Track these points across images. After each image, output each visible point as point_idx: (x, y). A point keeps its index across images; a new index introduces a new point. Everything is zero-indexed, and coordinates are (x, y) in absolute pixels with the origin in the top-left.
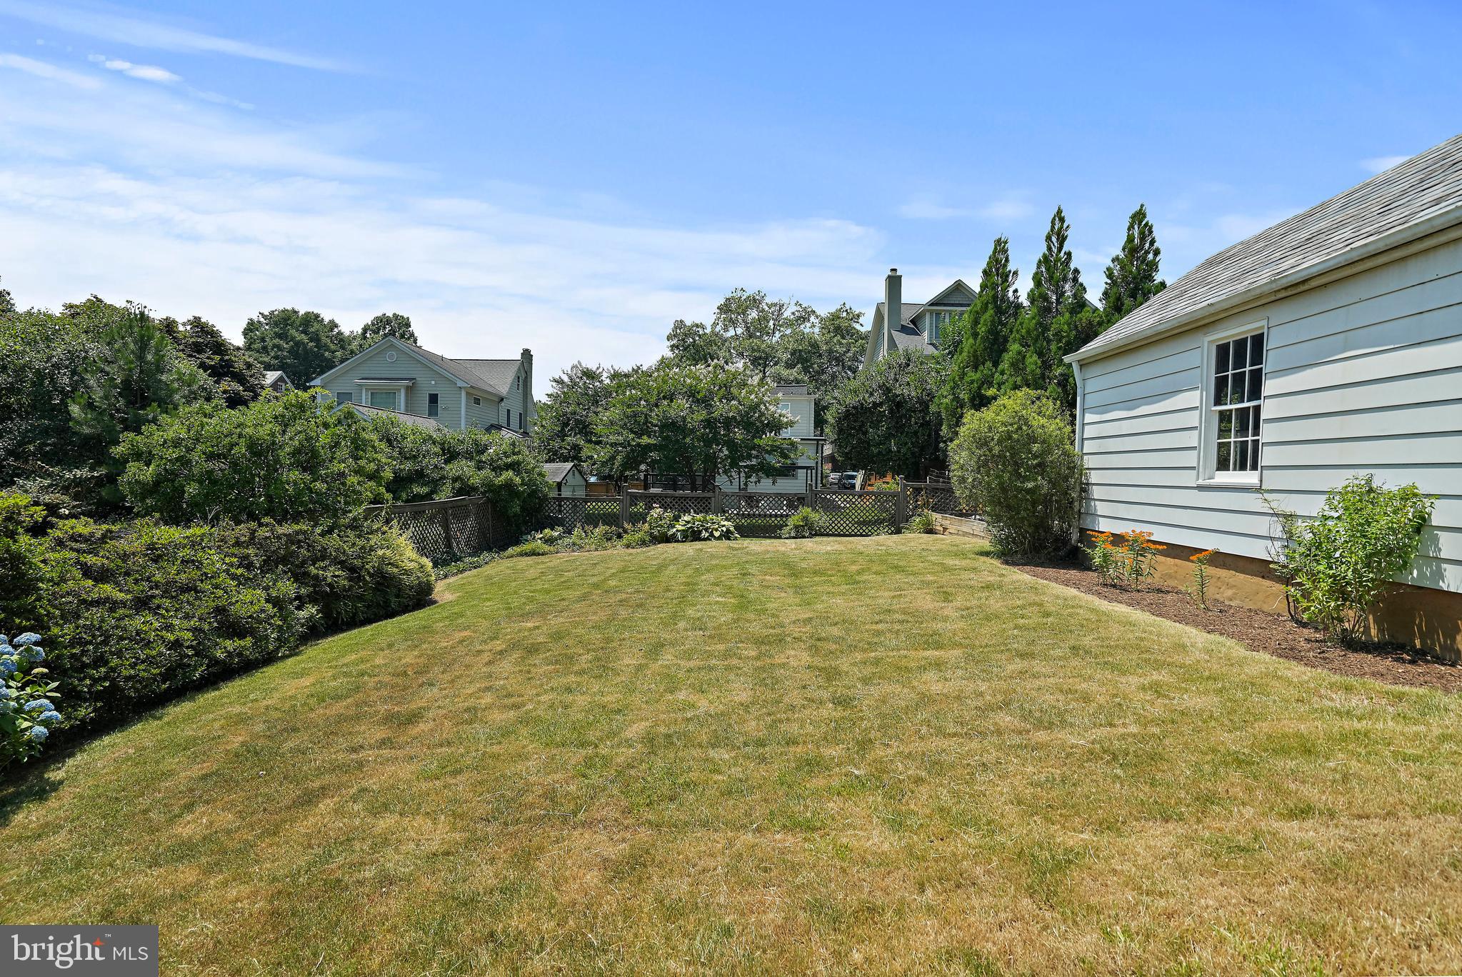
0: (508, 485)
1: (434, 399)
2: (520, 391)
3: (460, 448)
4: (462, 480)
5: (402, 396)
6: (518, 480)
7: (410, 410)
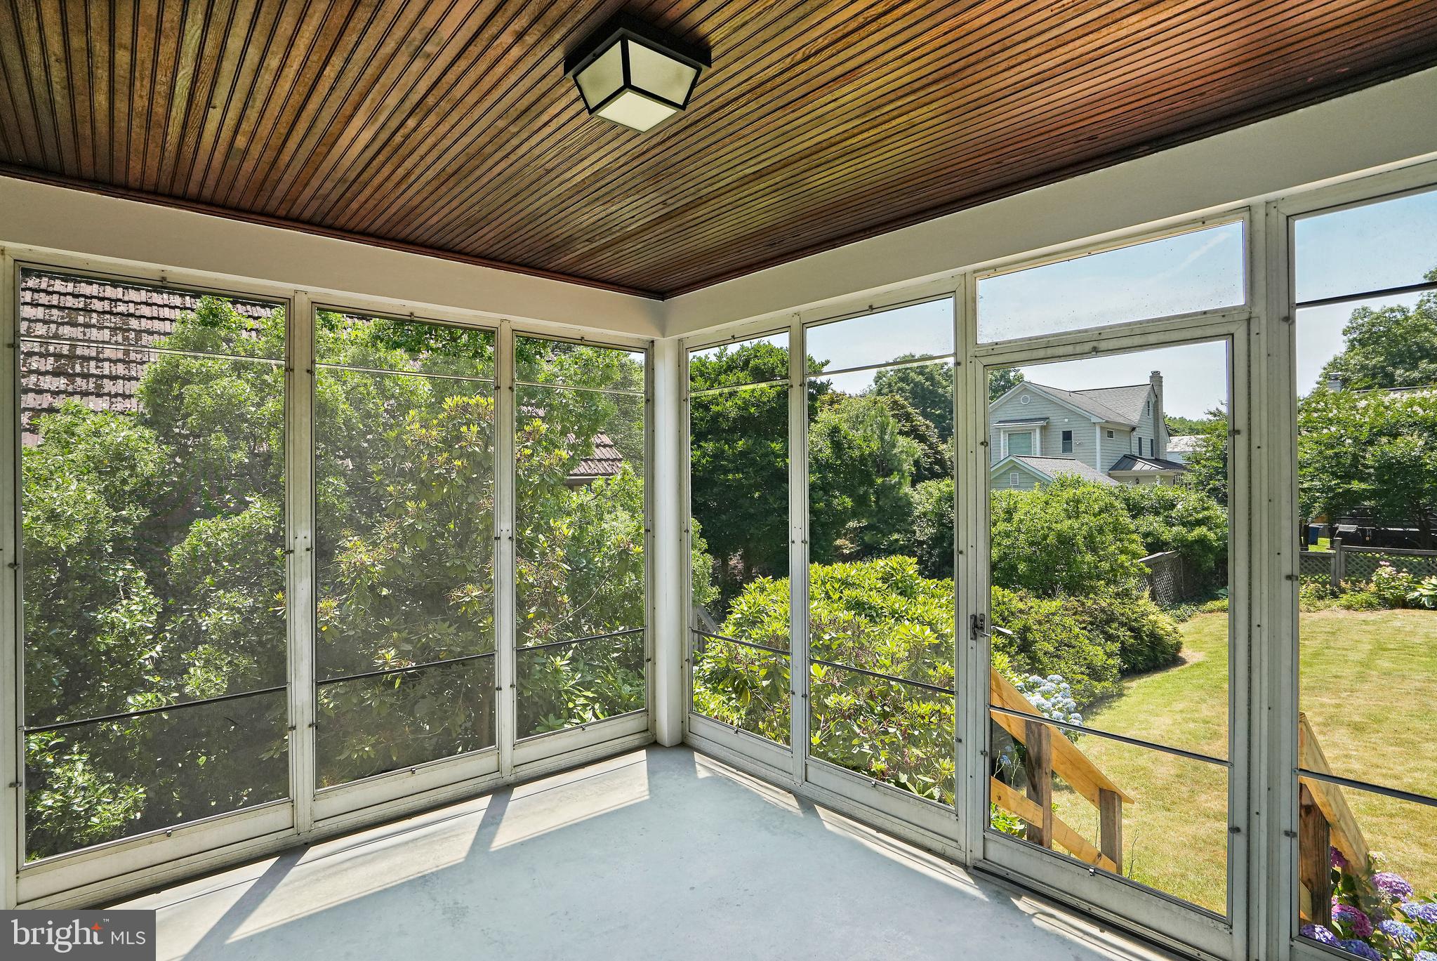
0: (1202, 541)
1: (1067, 436)
2: (1151, 416)
3: (1146, 503)
4: (1153, 535)
5: (1037, 437)
6: (1211, 536)
7: (1045, 453)
